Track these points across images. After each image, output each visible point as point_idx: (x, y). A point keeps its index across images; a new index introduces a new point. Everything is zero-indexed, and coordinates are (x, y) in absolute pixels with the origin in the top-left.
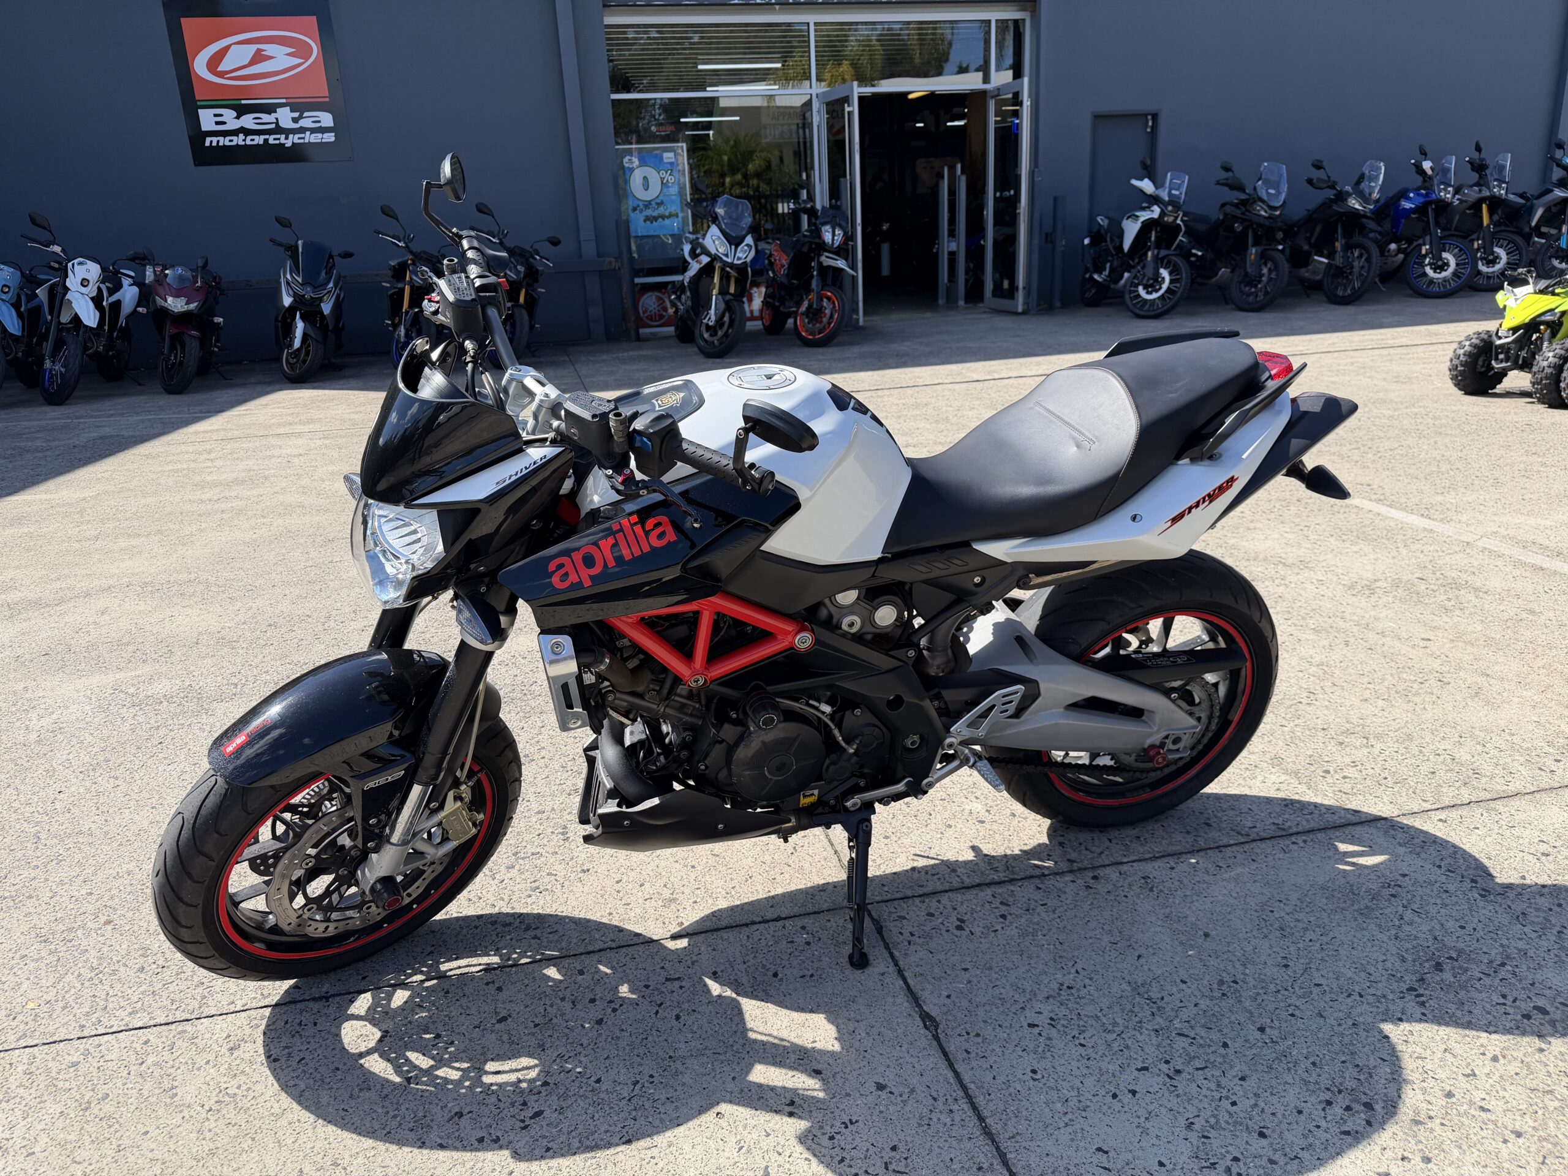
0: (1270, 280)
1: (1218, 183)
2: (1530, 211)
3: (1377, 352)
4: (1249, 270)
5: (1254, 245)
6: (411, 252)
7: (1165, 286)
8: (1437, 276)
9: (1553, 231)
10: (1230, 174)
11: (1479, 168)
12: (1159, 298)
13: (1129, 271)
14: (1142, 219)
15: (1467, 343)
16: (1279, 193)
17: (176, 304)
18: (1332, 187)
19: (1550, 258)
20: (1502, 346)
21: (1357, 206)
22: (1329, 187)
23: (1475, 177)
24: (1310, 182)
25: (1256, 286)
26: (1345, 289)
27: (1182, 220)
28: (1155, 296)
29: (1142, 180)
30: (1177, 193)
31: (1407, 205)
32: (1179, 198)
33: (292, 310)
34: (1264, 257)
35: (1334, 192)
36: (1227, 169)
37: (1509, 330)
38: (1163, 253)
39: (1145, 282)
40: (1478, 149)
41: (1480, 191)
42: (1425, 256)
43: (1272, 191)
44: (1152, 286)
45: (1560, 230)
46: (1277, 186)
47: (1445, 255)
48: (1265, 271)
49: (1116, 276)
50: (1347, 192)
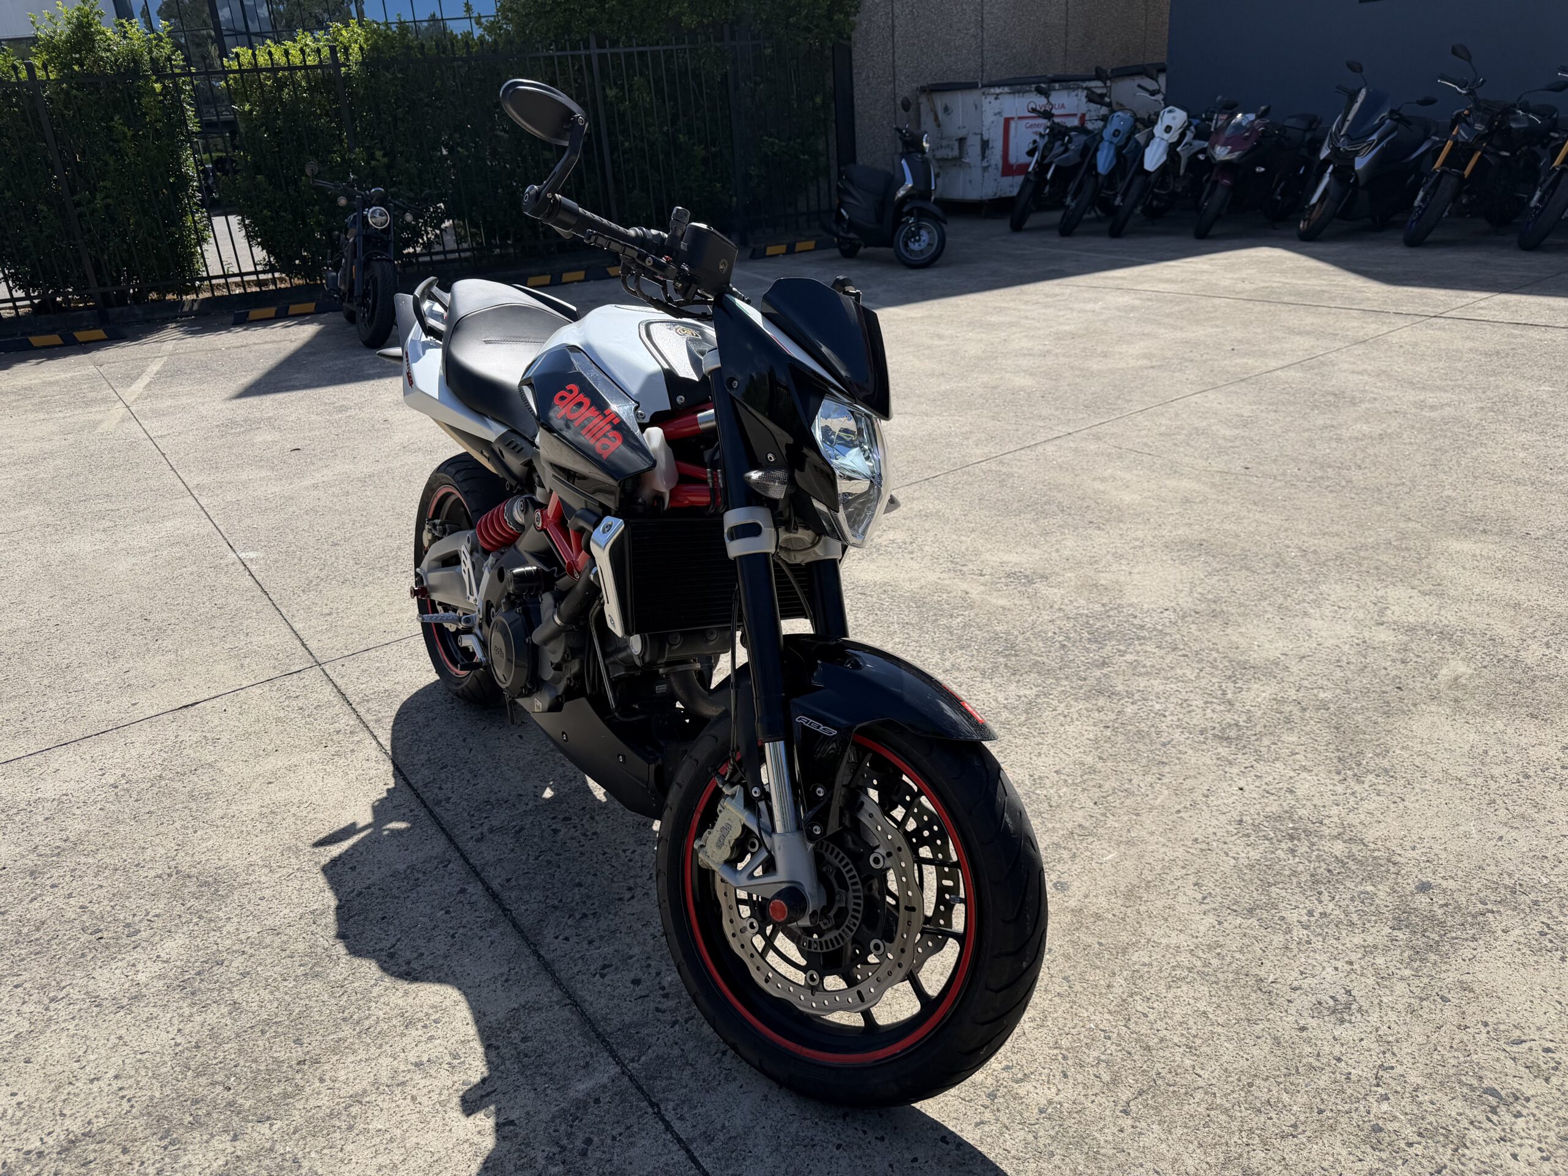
6: (1475, 101)
17: (1221, 153)
33: (1327, 162)
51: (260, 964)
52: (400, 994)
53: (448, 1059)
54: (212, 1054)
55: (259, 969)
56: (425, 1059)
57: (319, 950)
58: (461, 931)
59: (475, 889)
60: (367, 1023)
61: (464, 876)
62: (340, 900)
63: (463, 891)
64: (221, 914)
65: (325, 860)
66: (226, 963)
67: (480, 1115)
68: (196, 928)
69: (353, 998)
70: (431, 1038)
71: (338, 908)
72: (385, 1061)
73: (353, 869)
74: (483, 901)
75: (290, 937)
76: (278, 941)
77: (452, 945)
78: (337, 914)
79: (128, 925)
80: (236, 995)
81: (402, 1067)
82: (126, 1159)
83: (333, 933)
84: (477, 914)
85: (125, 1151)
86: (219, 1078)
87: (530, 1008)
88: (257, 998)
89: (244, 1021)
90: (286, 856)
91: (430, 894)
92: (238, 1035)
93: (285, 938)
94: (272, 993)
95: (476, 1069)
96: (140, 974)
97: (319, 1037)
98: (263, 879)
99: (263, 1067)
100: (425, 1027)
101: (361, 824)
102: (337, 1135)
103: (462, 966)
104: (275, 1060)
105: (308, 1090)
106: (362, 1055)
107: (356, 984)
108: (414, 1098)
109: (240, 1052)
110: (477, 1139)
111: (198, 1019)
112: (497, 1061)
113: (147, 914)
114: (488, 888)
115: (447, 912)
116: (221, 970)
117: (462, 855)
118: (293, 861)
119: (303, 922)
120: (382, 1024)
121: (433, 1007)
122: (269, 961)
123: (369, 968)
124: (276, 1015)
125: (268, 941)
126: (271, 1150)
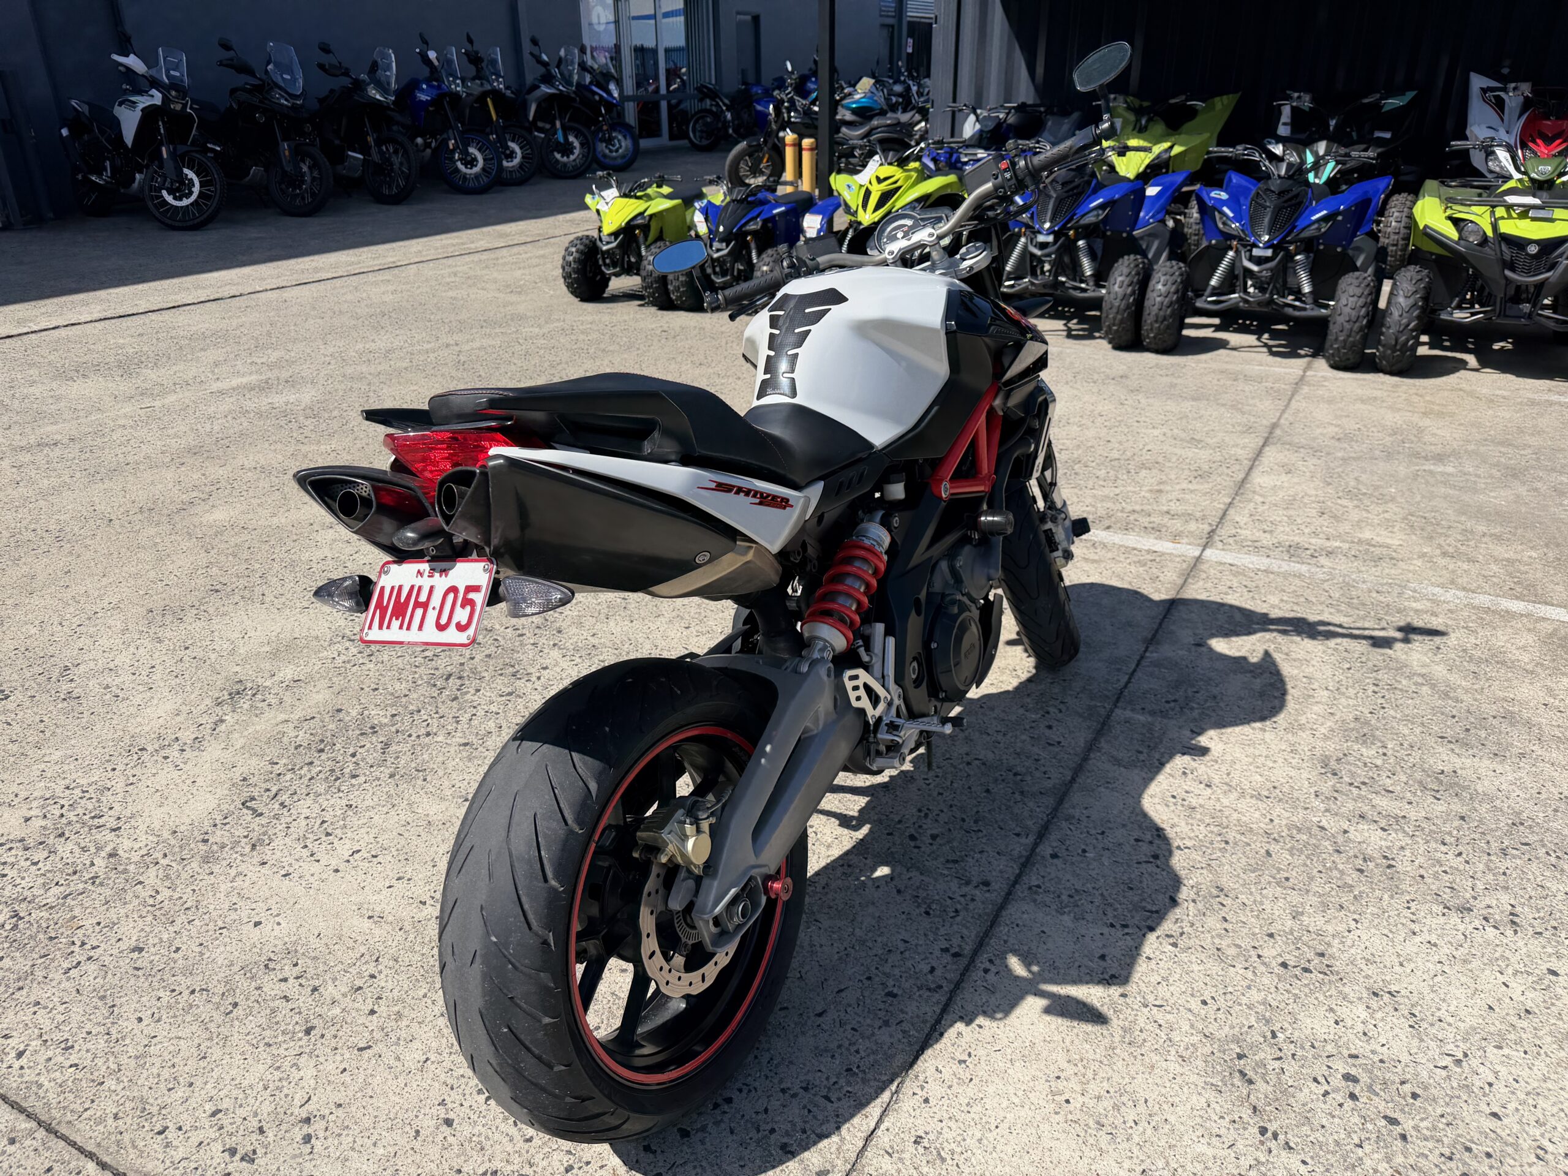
0: (314, 179)
1: (221, 64)
2: (525, 107)
3: (467, 258)
4: (288, 169)
5: (284, 140)
7: (196, 189)
8: (468, 171)
9: (548, 126)
10: (231, 54)
11: (474, 59)
12: (192, 204)
13: (141, 172)
14: (141, 106)
15: (574, 249)
16: (294, 80)
18: (346, 73)
19: (552, 152)
20: (608, 251)
21: (378, 97)
22: (343, 74)
23: (472, 70)
24: (321, 66)
25: (300, 188)
26: (390, 187)
27: (191, 108)
28: (185, 202)
29: (127, 56)
30: (177, 74)
31: (423, 97)
32: (182, 81)
34: (299, 153)
35: (349, 80)
36: (226, 47)
37: (610, 235)
38: (181, 149)
39: (167, 184)
40: (470, 41)
41: (482, 84)
42: (453, 151)
43: (285, 76)
44: (178, 190)
45: (554, 125)
46: (291, 72)
47: (471, 150)
48: (305, 169)
49: (123, 177)
50: (364, 81)
51: (1254, 934)
52: (1178, 829)
53: (1190, 776)
54: (1333, 893)
55: (1257, 931)
56: (1202, 786)
57: (1200, 906)
58: (1093, 832)
59: (1045, 849)
60: (1216, 829)
61: (1037, 866)
62: (1144, 935)
63: (1054, 856)
64: (1253, 1021)
65: (1115, 991)
66: (1280, 960)
67: (1203, 744)
68: (1286, 1025)
69: (1209, 851)
70: (1187, 792)
71: (1152, 929)
72: (1225, 802)
73: (1103, 957)
74: (1054, 836)
75: (1212, 937)
76: (1224, 944)
77: (1110, 829)
78: (1159, 924)
79: (1353, 1096)
80: (1289, 923)
81: (1219, 791)
82: (1422, 872)
83: (1178, 910)
84: (1069, 832)
85: (1422, 877)
86: (1335, 873)
87: (1118, 762)
88: (1276, 907)
89: (1295, 898)
90: (1143, 1036)
91: (1078, 875)
92: (1308, 891)
93: (1217, 941)
94: (1262, 903)
95: (1180, 762)
96: (1363, 1016)
97: (1253, 846)
98: (1186, 1027)
99: (1303, 857)
100: (1184, 800)
101: (1042, 1003)
102: (1284, 790)
103: (1122, 812)
104: (1292, 855)
105: (1284, 822)
106: (1235, 816)
107: (1199, 858)
108: (1228, 774)
109: (1312, 878)
110: (1215, 738)
111: (1330, 929)
112: (1166, 756)
113: (1326, 1094)
114: (1036, 845)
115: (1084, 851)
116: (1288, 957)
117: (1016, 882)
118: (1141, 1022)
119: (1191, 943)
120: (1207, 821)
121: (1167, 806)
122: (1245, 931)
123: (1178, 861)
124: (1269, 883)
125: (1232, 951)
126: (1327, 810)
